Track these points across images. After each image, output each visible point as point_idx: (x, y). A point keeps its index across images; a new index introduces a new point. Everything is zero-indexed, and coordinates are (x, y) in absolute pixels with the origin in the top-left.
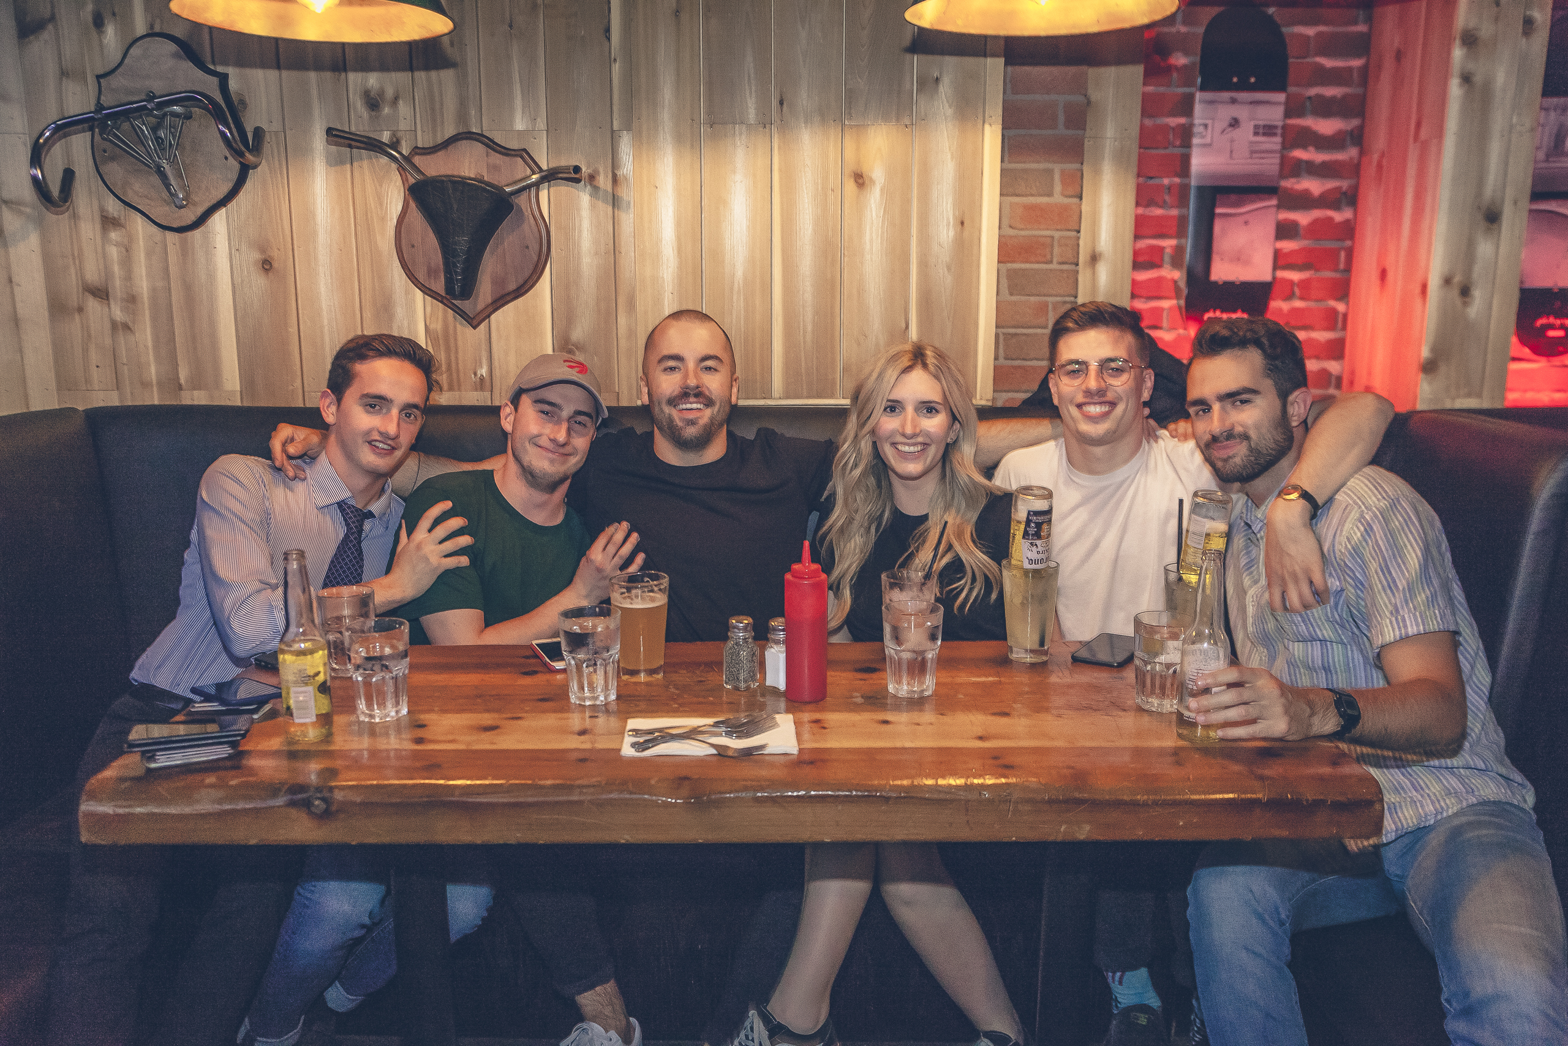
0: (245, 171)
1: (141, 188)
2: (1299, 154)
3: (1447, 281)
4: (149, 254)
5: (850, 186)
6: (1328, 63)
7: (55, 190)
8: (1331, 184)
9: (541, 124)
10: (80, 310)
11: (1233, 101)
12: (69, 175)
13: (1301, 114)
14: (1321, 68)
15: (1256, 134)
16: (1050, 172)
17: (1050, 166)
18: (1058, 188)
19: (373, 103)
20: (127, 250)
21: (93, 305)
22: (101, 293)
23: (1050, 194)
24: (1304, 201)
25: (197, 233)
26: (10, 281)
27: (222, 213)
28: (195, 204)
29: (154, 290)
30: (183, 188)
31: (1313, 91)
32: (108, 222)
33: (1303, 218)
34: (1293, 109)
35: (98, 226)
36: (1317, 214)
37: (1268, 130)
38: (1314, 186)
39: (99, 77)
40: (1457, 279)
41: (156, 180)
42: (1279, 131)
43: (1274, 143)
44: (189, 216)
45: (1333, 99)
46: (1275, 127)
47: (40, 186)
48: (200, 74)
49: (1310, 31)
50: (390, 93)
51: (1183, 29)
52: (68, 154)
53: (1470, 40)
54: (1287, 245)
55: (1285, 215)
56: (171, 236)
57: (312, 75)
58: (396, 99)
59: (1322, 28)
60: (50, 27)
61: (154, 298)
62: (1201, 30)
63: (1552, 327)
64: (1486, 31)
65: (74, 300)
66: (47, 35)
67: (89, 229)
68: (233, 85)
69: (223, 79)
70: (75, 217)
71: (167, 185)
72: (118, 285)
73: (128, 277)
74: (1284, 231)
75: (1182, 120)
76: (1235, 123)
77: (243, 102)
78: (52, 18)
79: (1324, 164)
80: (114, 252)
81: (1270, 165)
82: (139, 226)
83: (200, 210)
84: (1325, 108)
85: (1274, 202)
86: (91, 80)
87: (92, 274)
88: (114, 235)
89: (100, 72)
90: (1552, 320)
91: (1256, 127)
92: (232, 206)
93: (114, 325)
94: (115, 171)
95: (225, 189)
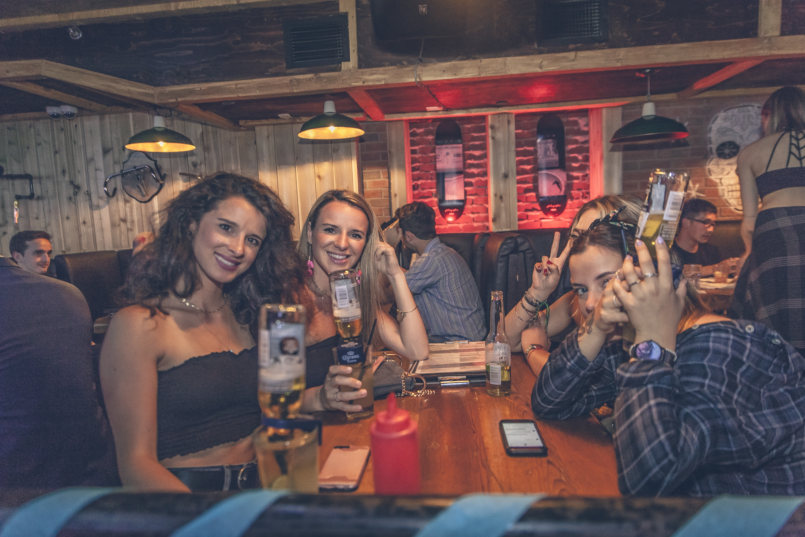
0: (161, 186)
1: (135, 192)
2: (469, 161)
3: (496, 195)
4: (137, 209)
5: (317, 180)
6: (475, 135)
7: (111, 193)
8: (480, 170)
9: (239, 167)
10: (119, 225)
11: (447, 148)
12: (115, 190)
13: (469, 150)
14: (473, 137)
15: (454, 156)
16: (379, 172)
17: (379, 170)
18: (382, 176)
19: (195, 165)
20: (131, 208)
21: (122, 224)
22: (124, 221)
23: (379, 178)
24: (473, 175)
25: (149, 204)
26: (101, 219)
27: (156, 197)
28: (148, 195)
29: (138, 219)
30: (145, 191)
31: (471, 143)
32: (126, 201)
33: (473, 180)
34: (464, 149)
35: (124, 202)
36: (477, 179)
37: (458, 155)
38: (475, 171)
39: (123, 163)
40: (498, 195)
41: (138, 189)
42: (461, 155)
43: (461, 158)
44: (147, 198)
45: (478, 145)
46: (460, 154)
47: (107, 193)
48: (149, 160)
49: (469, 126)
50: (199, 162)
51: (432, 128)
52: (116, 183)
53: (493, 127)
54: (468, 189)
55: (466, 180)
56: (143, 204)
57: (178, 159)
58: (201, 164)
59: (472, 125)
60: (111, 151)
61: (138, 222)
62: (436, 128)
63: (552, 208)
64: (497, 125)
65: (117, 223)
66: (111, 153)
67: (121, 204)
68: (158, 163)
69: (156, 161)
70: (117, 200)
71: (141, 191)
72: (129, 218)
73: (132, 215)
74: (466, 184)
75: (433, 154)
76: (448, 154)
77: (161, 167)
78: (112, 149)
79: (477, 164)
80: (128, 209)
81: (461, 165)
82: (134, 202)
83: (150, 196)
84: (476, 148)
85: (462, 176)
86: (121, 164)
87: (122, 216)
88: (128, 205)
89: (124, 161)
90: (551, 206)
91: (454, 154)
92: (159, 194)
93: (128, 229)
94: (128, 187)
95: (156, 190)
